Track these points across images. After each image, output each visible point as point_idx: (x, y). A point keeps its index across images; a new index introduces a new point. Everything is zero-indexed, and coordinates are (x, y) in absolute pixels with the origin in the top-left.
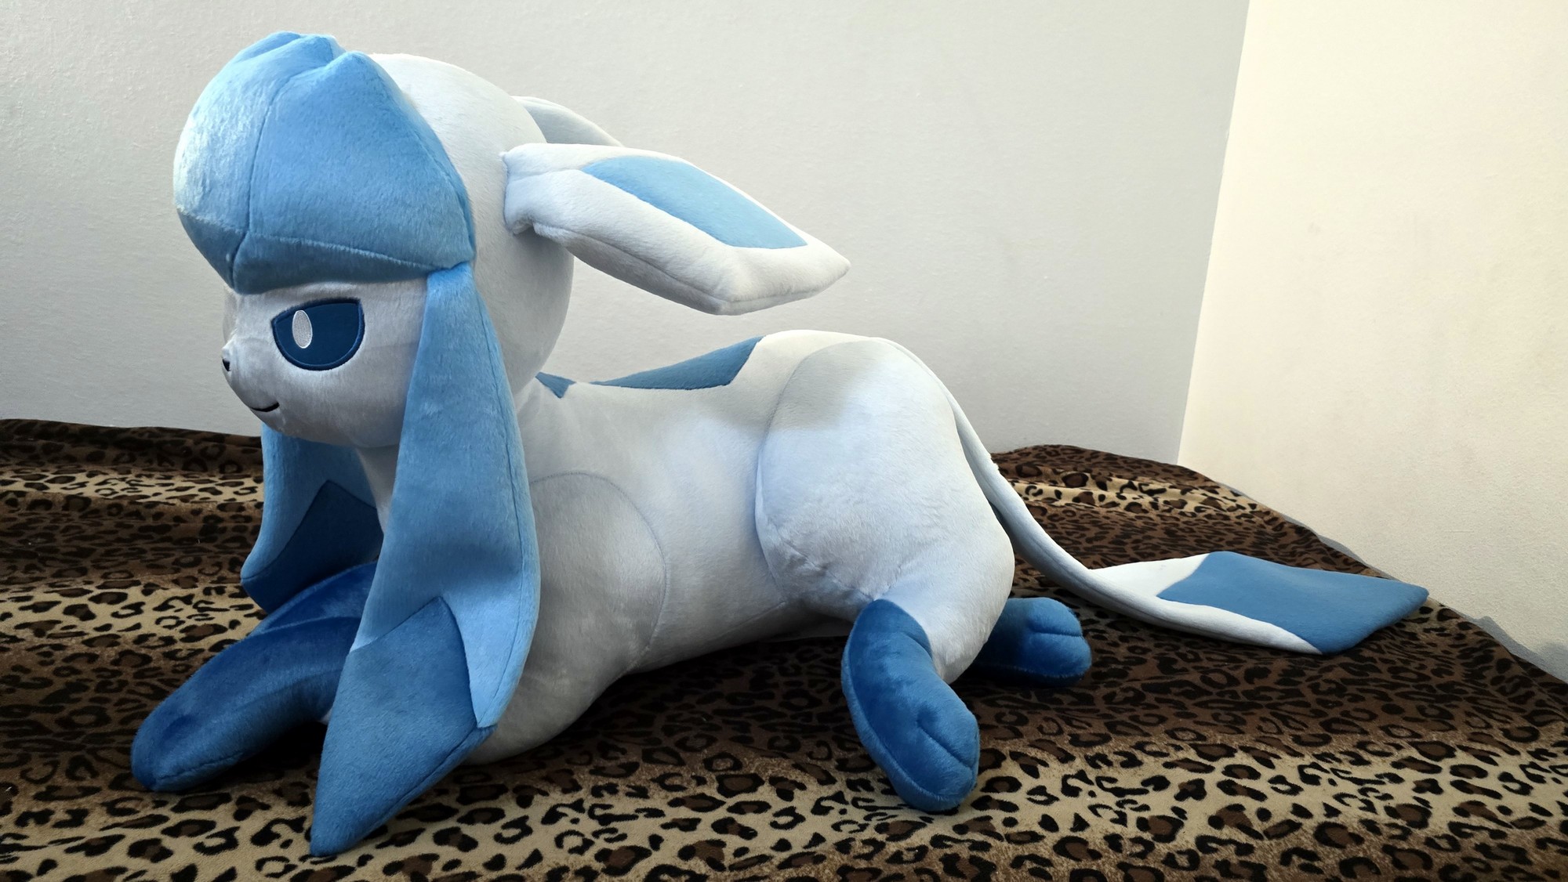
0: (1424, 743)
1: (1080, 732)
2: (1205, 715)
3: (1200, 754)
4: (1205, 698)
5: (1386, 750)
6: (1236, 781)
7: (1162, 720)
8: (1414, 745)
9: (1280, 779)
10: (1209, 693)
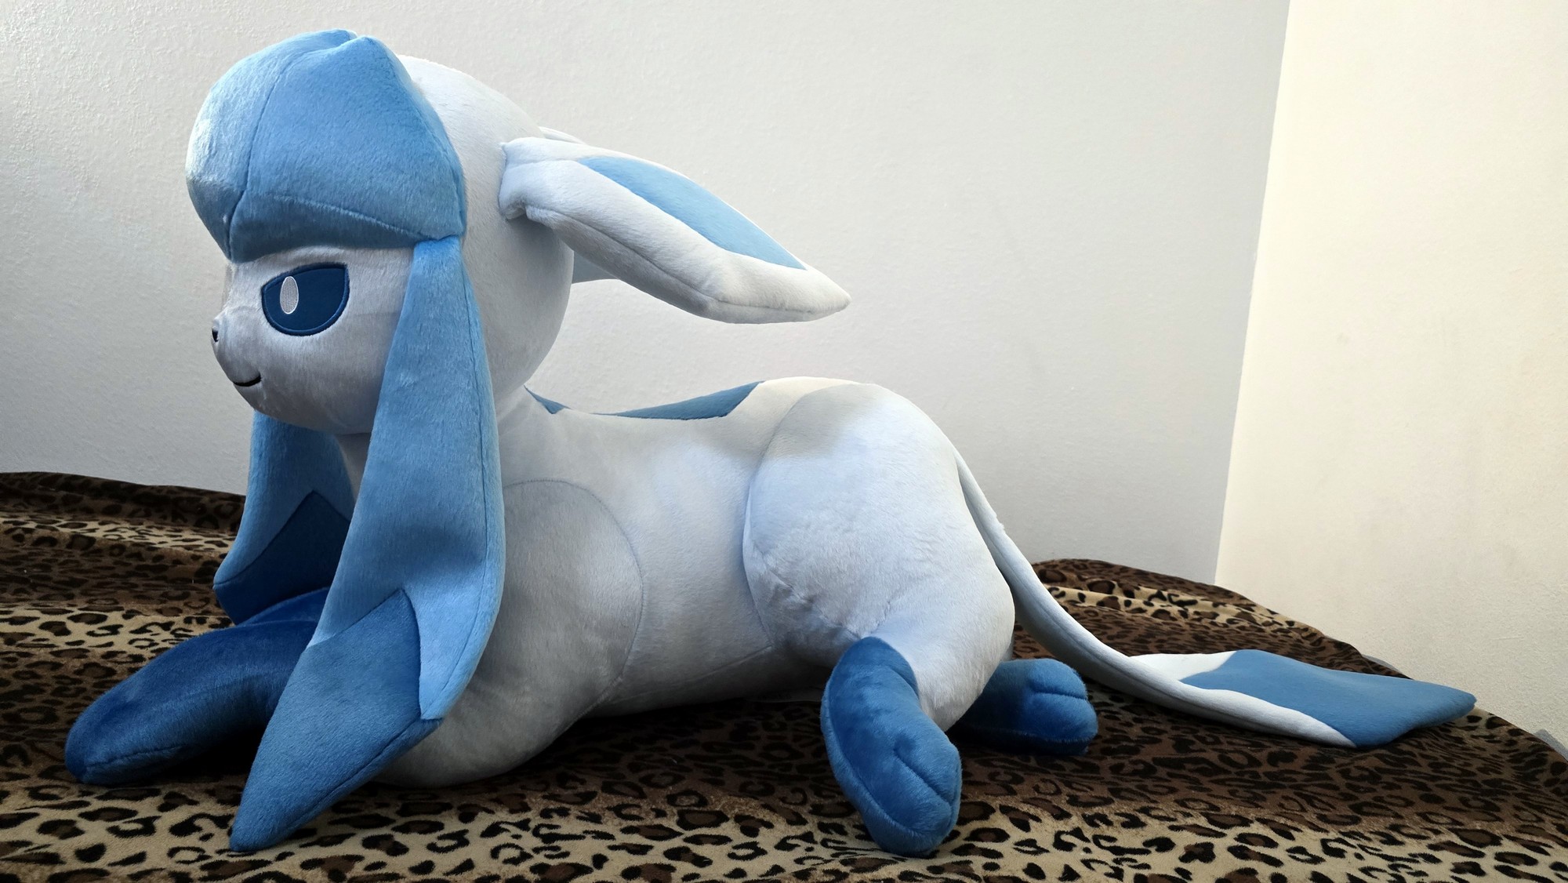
0: (1466, 830)
1: (1079, 794)
2: (1223, 791)
3: (1211, 822)
4: (1222, 777)
5: (1423, 834)
6: (1250, 847)
7: (1172, 790)
8: (1453, 830)
9: (1301, 850)
10: (1226, 772)
